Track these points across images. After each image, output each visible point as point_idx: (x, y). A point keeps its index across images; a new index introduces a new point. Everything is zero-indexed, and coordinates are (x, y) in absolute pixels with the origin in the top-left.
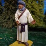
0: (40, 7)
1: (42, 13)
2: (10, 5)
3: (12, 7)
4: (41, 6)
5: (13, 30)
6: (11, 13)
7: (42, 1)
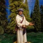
1: (28, 17)
3: (2, 14)
5: (5, 36)
6: (1, 20)
7: (27, 8)
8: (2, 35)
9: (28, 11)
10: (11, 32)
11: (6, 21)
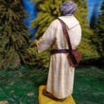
0: (81, 12)
2: (7, 10)
3: (14, 16)
4: (83, 9)
8: (16, 69)
9: (85, 8)
10: (37, 65)
11: (24, 34)
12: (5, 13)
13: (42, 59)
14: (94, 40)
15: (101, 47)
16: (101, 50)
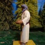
0: (35, 8)
12: (4, 7)
13: (19, 27)
14: (40, 20)
15: (43, 23)
16: (43, 24)
